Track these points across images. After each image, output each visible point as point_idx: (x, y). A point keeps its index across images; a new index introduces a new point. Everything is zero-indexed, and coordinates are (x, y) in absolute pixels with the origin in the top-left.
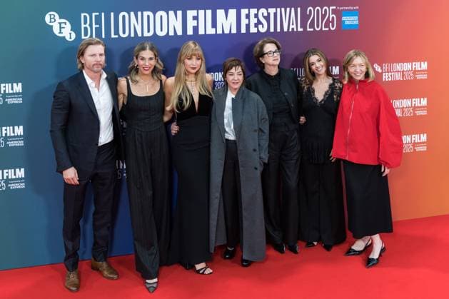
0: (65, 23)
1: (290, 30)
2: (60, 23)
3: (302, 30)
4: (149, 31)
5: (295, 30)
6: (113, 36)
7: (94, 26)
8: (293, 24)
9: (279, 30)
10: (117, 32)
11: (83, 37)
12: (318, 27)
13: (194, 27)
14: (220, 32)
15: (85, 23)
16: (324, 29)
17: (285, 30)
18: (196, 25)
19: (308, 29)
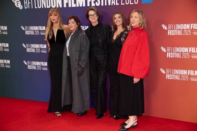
0: (19, 1)
1: (112, 4)
2: (17, 1)
3: (118, 4)
4: (49, 6)
5: (115, 4)
6: (36, 8)
7: (29, 3)
8: (113, 1)
9: (106, 4)
10: (37, 6)
11: (25, 8)
12: (127, 2)
13: (66, 3)
14: (78, 6)
15: (25, 2)
16: (131, 4)
17: (109, 4)
18: (67, 2)
19: (122, 4)
